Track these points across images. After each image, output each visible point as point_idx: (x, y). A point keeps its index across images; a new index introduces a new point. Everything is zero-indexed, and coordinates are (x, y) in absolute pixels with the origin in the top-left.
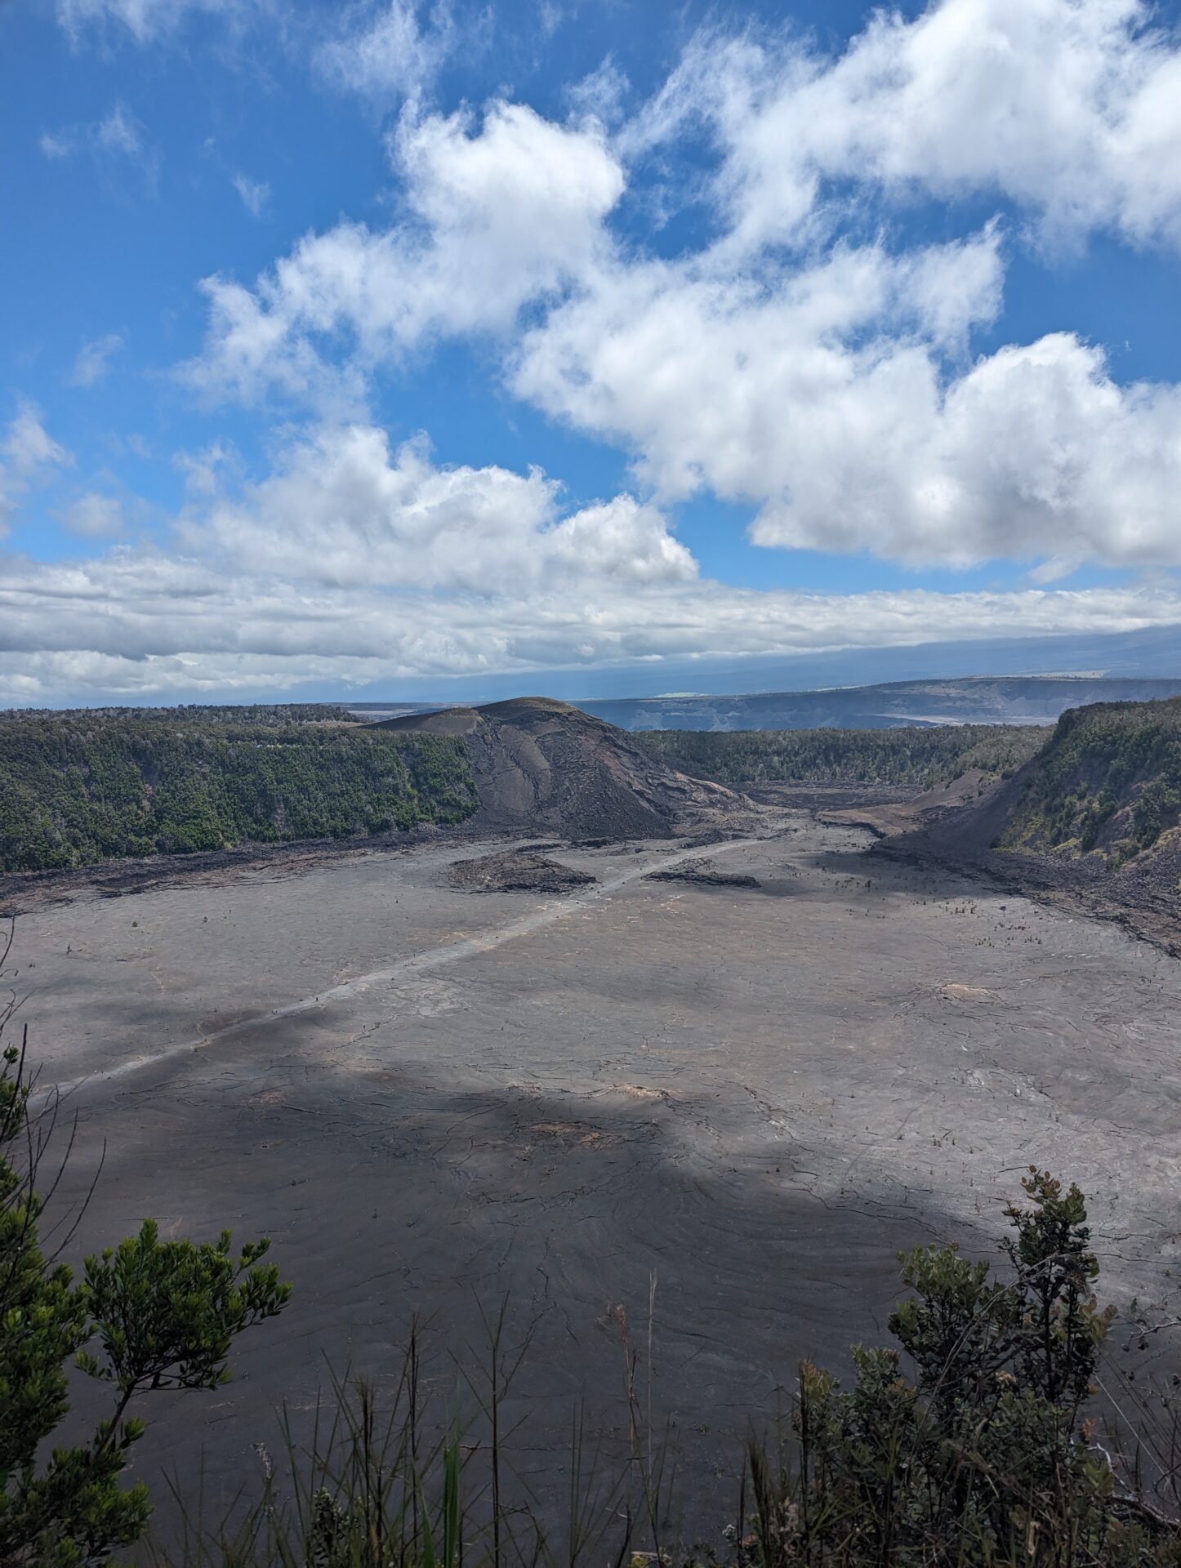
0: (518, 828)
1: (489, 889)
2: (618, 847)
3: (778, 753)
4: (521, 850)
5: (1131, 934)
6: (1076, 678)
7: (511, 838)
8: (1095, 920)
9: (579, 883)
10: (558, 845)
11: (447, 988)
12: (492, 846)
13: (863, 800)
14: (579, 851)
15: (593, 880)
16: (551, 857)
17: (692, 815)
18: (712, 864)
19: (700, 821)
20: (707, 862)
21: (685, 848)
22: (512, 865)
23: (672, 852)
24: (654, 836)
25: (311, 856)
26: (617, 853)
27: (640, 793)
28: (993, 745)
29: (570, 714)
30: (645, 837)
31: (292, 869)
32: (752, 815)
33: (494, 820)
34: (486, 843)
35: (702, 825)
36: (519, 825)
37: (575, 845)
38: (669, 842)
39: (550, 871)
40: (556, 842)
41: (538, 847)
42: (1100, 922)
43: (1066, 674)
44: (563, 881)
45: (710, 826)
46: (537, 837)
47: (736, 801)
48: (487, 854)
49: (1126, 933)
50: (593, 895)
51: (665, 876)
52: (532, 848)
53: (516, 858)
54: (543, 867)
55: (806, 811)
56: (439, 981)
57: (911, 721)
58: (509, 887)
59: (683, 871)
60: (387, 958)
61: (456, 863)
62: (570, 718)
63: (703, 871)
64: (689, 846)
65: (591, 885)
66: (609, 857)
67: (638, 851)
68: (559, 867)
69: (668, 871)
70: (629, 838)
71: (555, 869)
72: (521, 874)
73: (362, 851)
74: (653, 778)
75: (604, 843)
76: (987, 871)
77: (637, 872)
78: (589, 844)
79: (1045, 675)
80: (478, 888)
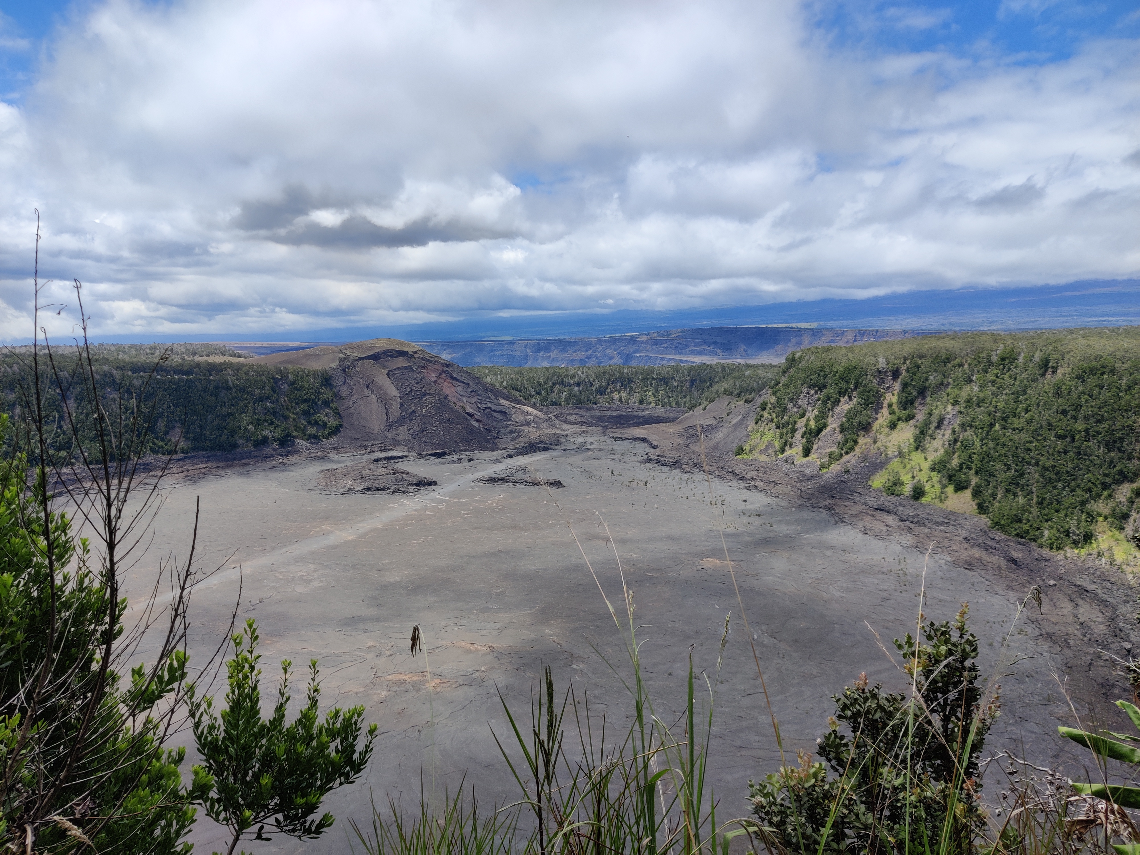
0: (373, 442)
1: (351, 491)
2: (454, 457)
3: (578, 385)
4: (377, 460)
5: (837, 518)
6: (797, 328)
7: (368, 450)
8: (811, 508)
9: (424, 485)
10: (406, 456)
11: (315, 571)
12: (352, 458)
13: (641, 420)
14: (423, 460)
15: (434, 483)
16: (401, 466)
17: (512, 432)
18: (527, 470)
19: (518, 436)
20: (524, 469)
21: (507, 457)
22: (368, 473)
23: (497, 461)
24: (483, 449)
25: (204, 466)
26: (453, 462)
27: (471, 415)
28: (738, 378)
29: (415, 352)
30: (476, 449)
31: (187, 476)
32: (558, 432)
33: (353, 437)
34: (347, 454)
35: (520, 439)
36: (374, 440)
37: (421, 456)
38: (494, 453)
39: (400, 477)
40: (405, 454)
41: (391, 458)
42: (814, 510)
43: (791, 325)
44: (412, 484)
45: (526, 440)
46: (389, 450)
47: (546, 421)
48: (348, 464)
49: (832, 518)
50: (433, 495)
51: (493, 480)
52: (386, 458)
53: (372, 467)
54: (394, 474)
55: (599, 428)
56: (310, 565)
57: (676, 360)
58: (369, 489)
59: (504, 476)
60: (267, 547)
61: (323, 471)
62: (416, 356)
63: (519, 476)
64: (510, 456)
65: (433, 487)
66: (447, 465)
67: (470, 460)
68: (408, 473)
69: (494, 476)
70: (463, 451)
71: (404, 475)
72: (377, 479)
73: (246, 461)
74: (480, 403)
75: (443, 454)
76: (732, 472)
77: (471, 477)
78: (431, 455)
79: (775, 326)
80: (342, 490)
